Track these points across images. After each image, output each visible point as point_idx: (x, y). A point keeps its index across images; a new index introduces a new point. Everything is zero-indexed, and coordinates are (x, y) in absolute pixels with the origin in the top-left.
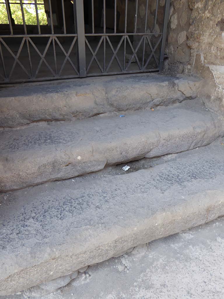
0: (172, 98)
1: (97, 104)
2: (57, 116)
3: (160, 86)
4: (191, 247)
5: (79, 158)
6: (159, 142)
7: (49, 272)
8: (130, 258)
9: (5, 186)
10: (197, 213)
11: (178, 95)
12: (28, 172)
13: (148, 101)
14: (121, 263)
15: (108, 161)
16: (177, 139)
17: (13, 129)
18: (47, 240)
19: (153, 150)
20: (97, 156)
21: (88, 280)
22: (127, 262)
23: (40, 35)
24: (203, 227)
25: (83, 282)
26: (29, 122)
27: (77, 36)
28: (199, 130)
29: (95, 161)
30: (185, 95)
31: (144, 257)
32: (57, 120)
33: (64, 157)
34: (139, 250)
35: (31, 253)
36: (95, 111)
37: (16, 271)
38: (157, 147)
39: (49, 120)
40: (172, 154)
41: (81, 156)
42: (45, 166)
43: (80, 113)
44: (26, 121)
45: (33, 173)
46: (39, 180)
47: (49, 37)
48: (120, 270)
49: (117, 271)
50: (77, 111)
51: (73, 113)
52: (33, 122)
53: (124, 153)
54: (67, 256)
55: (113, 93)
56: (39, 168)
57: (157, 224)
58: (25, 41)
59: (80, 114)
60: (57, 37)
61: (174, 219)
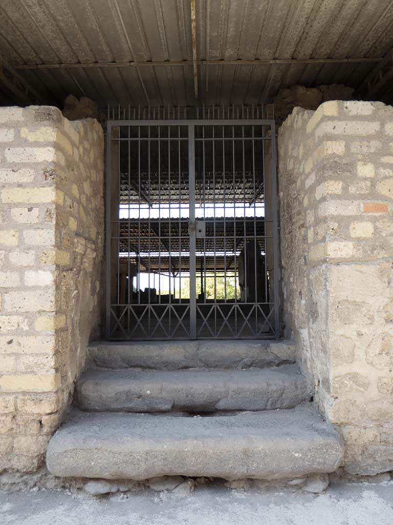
0: (264, 360)
1: (186, 358)
2: (150, 363)
3: (251, 346)
4: (236, 504)
5: (148, 392)
6: (227, 392)
7: (91, 461)
8: (169, 495)
9: (90, 404)
10: (232, 453)
11: (270, 357)
12: (108, 395)
13: (237, 360)
14: (159, 497)
15: (175, 403)
16: (248, 393)
17: (115, 370)
18: (97, 435)
19: (222, 400)
20: (164, 394)
21: (124, 501)
22: (164, 496)
23: (160, 304)
24: (262, 492)
25: (119, 501)
26: (127, 366)
27: (190, 306)
28: (273, 388)
29: (162, 398)
30: (279, 358)
31: (182, 499)
32: (150, 368)
33: (136, 389)
34: (180, 491)
35: (84, 439)
36: (184, 364)
37: (70, 448)
38: (226, 397)
39: (144, 367)
40: (246, 410)
41: (150, 391)
42: (120, 393)
43: (170, 363)
44: (125, 365)
45: (111, 398)
46: (114, 406)
47: (166, 306)
48: (155, 502)
49: (153, 502)
50: (167, 362)
51: (163, 363)
52: (131, 367)
53: (189, 397)
54: (106, 450)
55: (204, 349)
56: (116, 394)
57: (186, 450)
58: (148, 310)
59: (170, 365)
60: (174, 306)
61: (204, 449)
